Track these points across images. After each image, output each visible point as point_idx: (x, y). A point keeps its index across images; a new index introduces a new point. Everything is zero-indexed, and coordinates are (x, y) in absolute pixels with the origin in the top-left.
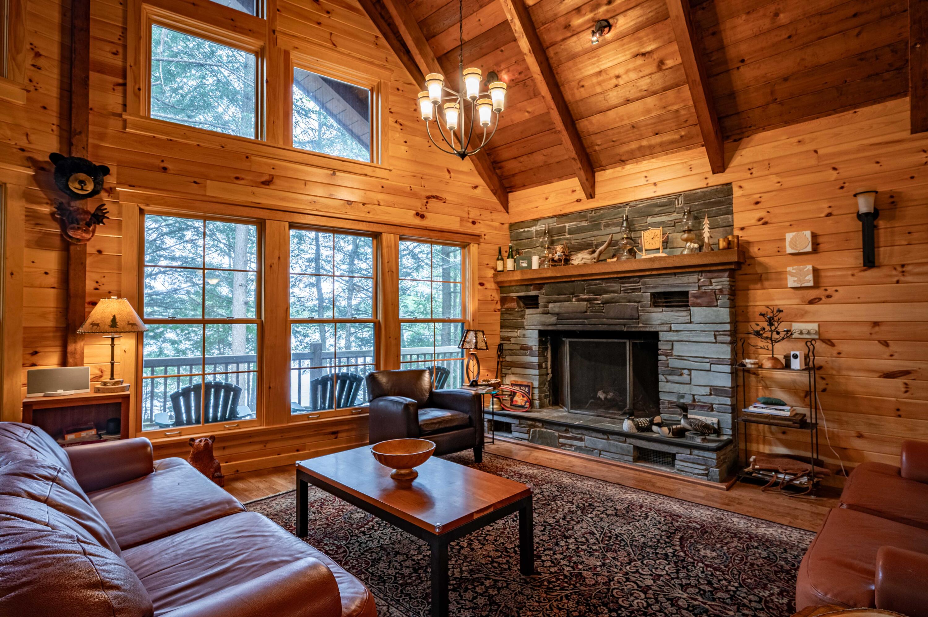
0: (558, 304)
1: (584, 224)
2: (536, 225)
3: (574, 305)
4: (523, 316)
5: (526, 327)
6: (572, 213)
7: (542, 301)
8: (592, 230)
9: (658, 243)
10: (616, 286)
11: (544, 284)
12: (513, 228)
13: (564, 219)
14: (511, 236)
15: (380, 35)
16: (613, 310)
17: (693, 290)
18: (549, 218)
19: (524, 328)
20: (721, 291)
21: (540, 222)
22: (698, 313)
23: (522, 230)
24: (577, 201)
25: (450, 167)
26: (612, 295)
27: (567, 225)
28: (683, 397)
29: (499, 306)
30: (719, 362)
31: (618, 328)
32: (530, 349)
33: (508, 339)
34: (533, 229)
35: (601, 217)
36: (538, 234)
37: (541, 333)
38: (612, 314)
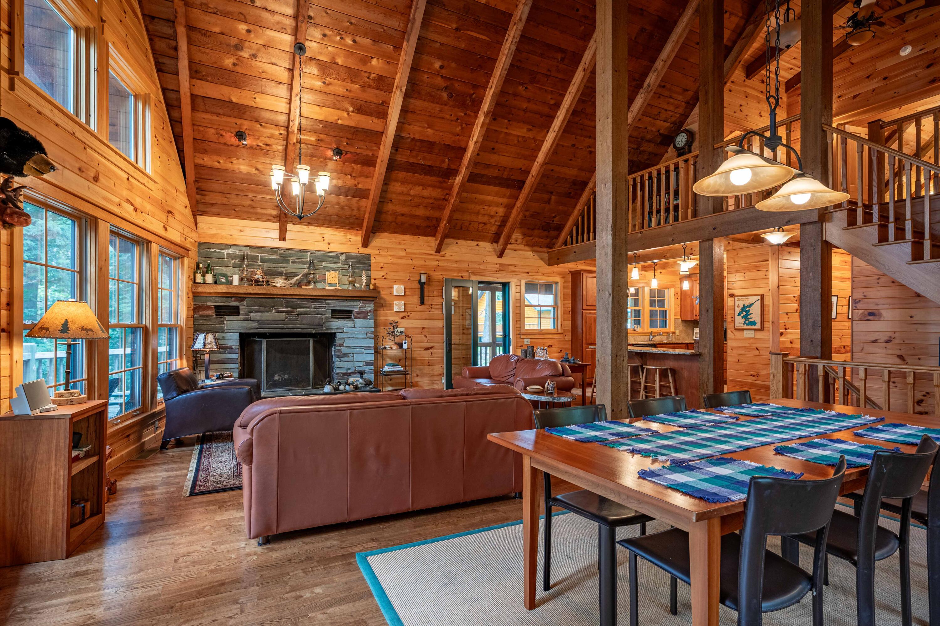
0: (260, 313)
1: (275, 257)
2: (228, 249)
3: (273, 316)
4: (222, 322)
5: (226, 331)
6: (265, 247)
7: (242, 310)
8: (282, 263)
10: (309, 304)
11: (245, 298)
12: (202, 246)
13: (257, 250)
14: (200, 253)
16: (306, 319)
17: (356, 310)
18: (242, 246)
19: (223, 331)
20: (370, 311)
21: (232, 247)
22: (359, 323)
23: (212, 250)
26: (304, 310)
27: (260, 255)
28: (349, 369)
29: (193, 313)
30: (368, 348)
31: (305, 331)
32: (231, 348)
34: (225, 252)
35: (290, 255)
36: (230, 256)
37: (242, 335)
38: (305, 322)
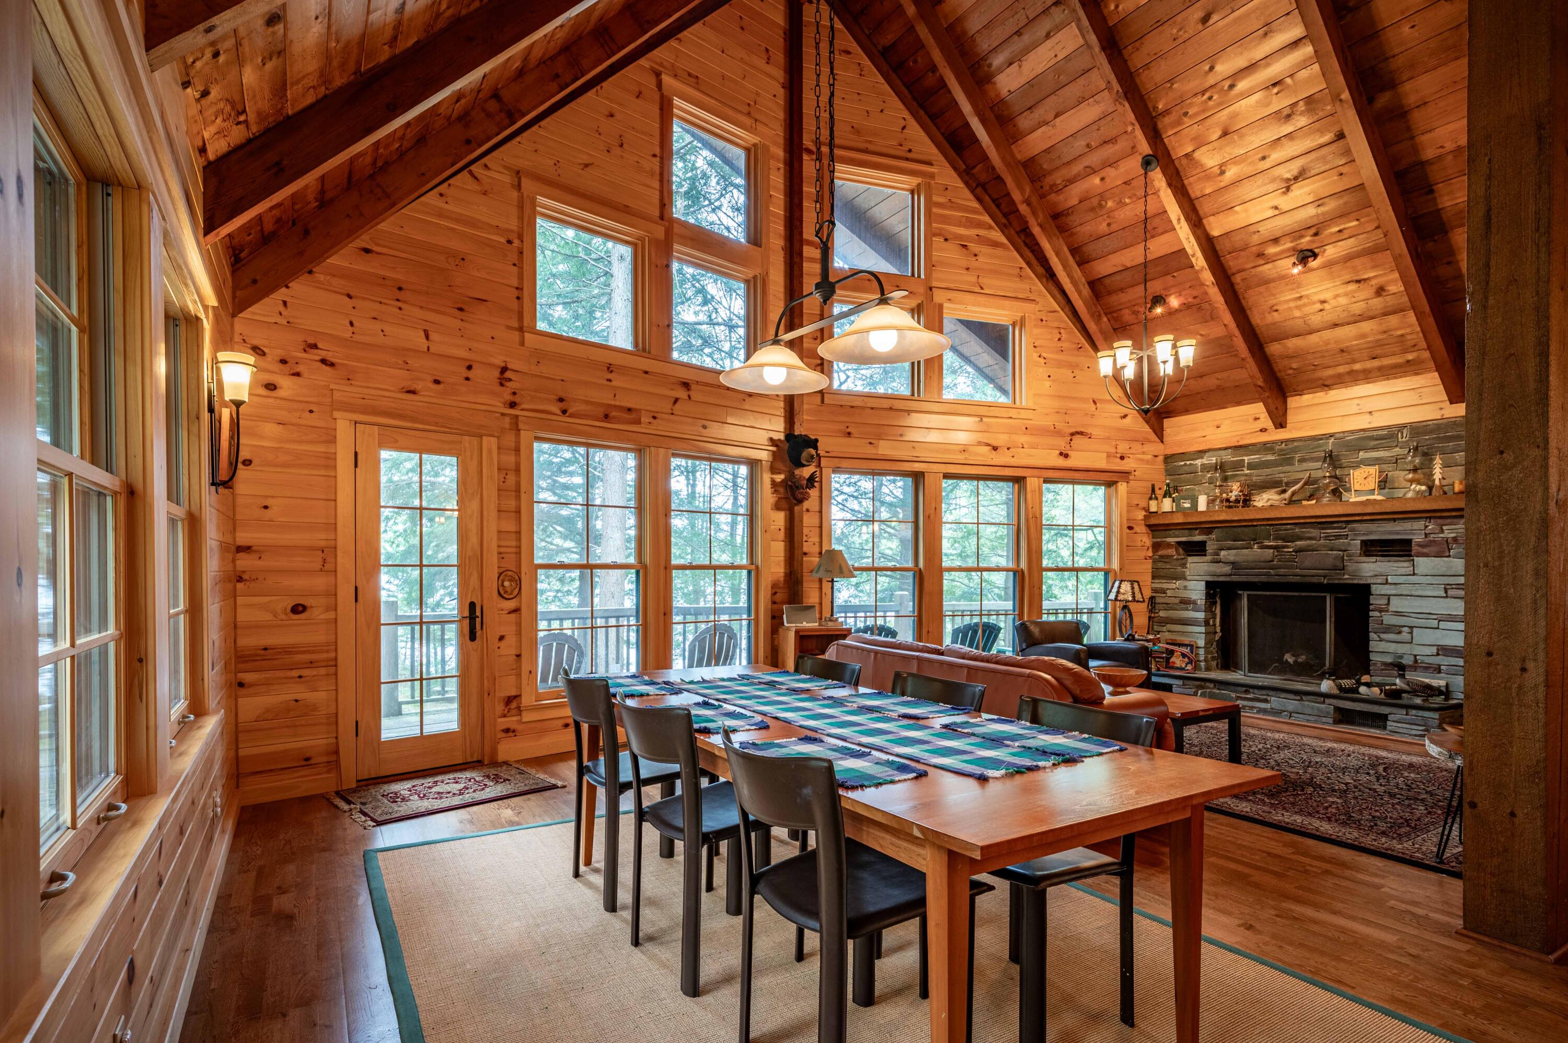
0: (1234, 551)
1: (1270, 457)
2: (1202, 458)
3: (1255, 553)
4: (1184, 565)
5: (1189, 578)
6: (1253, 445)
7: (1210, 547)
8: (1281, 465)
9: (1372, 484)
10: (1314, 532)
11: (1214, 528)
12: (1169, 460)
13: (1241, 451)
14: (1167, 470)
15: (1024, 265)
16: (1309, 559)
17: (1418, 538)
18: (1220, 449)
19: (1185, 579)
20: (1455, 540)
21: (1207, 454)
22: (1424, 564)
23: (1182, 463)
24: (1261, 430)
25: (1096, 397)
26: (1308, 542)
27: (1246, 458)
28: (1401, 657)
29: (1150, 553)
30: (1451, 618)
31: (1315, 580)
32: (1194, 602)
33: (1163, 591)
34: (1198, 462)
35: (1295, 450)
36: (1205, 468)
37: (1209, 585)
38: (1307, 563)
